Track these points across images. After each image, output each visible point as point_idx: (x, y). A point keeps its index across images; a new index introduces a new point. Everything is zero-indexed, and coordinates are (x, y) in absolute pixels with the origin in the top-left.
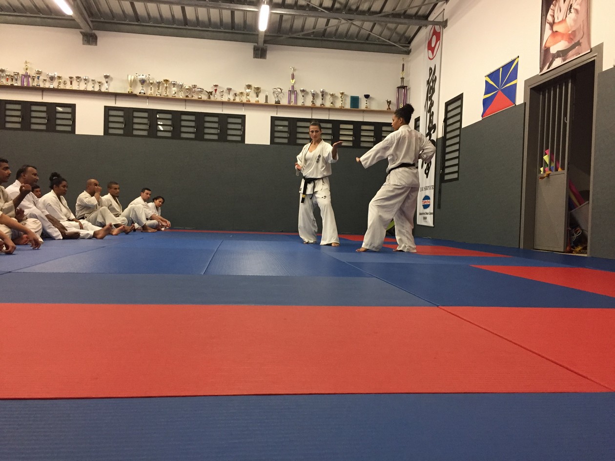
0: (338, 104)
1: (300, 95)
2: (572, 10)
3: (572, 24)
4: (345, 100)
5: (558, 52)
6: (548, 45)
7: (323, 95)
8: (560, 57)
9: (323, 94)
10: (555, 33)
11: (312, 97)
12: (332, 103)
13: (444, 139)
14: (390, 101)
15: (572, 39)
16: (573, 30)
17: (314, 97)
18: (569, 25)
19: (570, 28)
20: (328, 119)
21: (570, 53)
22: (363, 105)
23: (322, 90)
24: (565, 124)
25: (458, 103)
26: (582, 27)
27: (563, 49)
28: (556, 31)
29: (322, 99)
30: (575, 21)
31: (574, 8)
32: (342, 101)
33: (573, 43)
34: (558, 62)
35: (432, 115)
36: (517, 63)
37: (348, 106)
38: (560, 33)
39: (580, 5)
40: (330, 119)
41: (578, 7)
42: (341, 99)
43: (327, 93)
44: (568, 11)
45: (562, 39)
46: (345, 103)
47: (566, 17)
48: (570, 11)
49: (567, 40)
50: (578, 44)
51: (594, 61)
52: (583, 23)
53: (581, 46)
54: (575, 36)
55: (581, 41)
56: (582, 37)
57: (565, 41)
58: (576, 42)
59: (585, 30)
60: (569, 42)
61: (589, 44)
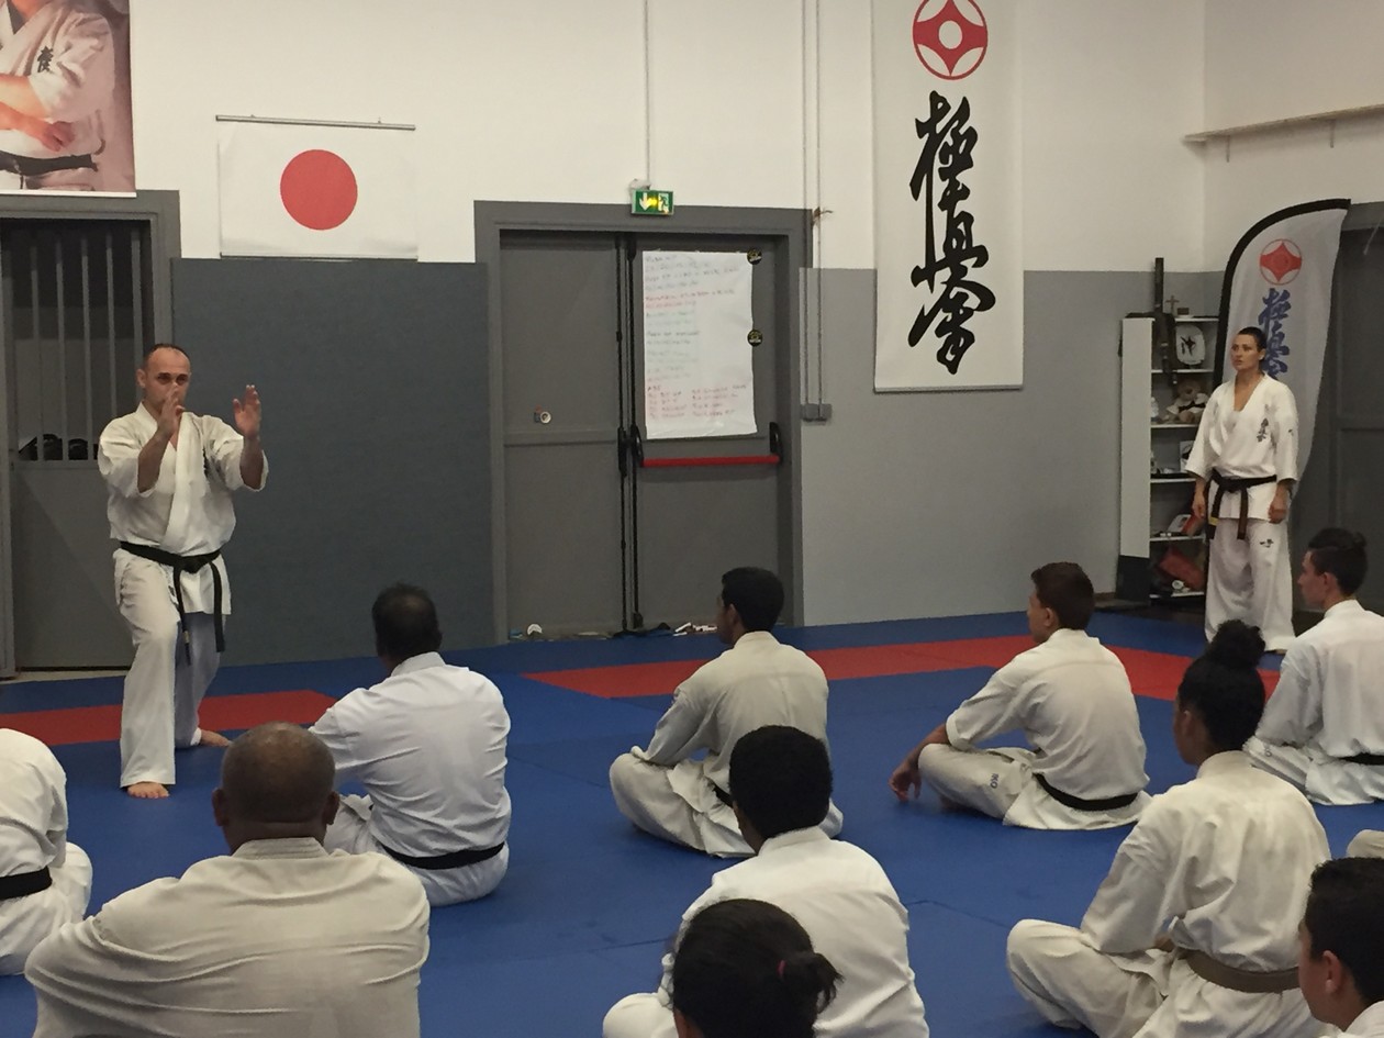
2: (52, 65)
3: (57, 101)
8: (10, 169)
15: (60, 142)
16: (67, 118)
18: (42, 99)
19: (48, 109)
21: (55, 175)
26: (95, 121)
27: (23, 155)
30: (64, 97)
31: (60, 65)
33: (64, 153)
39: (85, 66)
41: (75, 68)
44: (36, 64)
45: (17, 129)
47: (28, 72)
48: (44, 66)
49: (42, 136)
50: (85, 161)
51: (147, 223)
52: (99, 118)
53: (96, 170)
54: (70, 138)
55: (94, 159)
56: (100, 151)
57: (34, 134)
58: (77, 154)
59: (109, 138)
60: (44, 144)
61: (131, 179)
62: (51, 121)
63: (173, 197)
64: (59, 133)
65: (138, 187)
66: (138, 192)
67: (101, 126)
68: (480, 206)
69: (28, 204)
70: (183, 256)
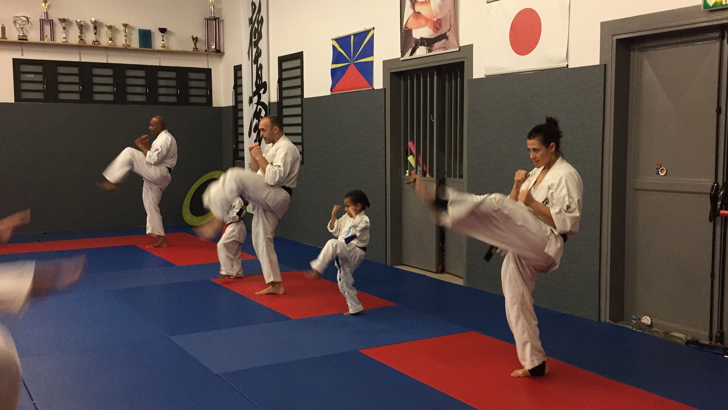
0: (121, 41)
1: (59, 27)
4: (131, 34)
5: (422, 39)
6: (409, 26)
7: (95, 28)
8: (425, 46)
9: (96, 26)
10: (417, 15)
11: (79, 31)
12: (111, 39)
13: (280, 105)
14: (197, 38)
15: (438, 28)
16: (439, 17)
17: (81, 30)
18: (433, 10)
19: (435, 14)
20: (106, 62)
21: (436, 45)
22: (158, 42)
23: (93, 19)
24: (432, 124)
25: (297, 63)
26: (448, 17)
28: (419, 13)
29: (95, 34)
30: (440, 7)
32: (126, 36)
33: (439, 34)
34: (421, 51)
35: (260, 68)
36: (373, 36)
37: (135, 44)
38: (424, 17)
40: (109, 62)
42: (124, 34)
43: (101, 24)
45: (426, 25)
46: (130, 40)
49: (432, 27)
50: (444, 37)
51: (463, 63)
52: (450, 13)
53: (448, 40)
54: (441, 26)
55: (448, 34)
56: (449, 30)
57: (430, 28)
58: (442, 33)
59: (452, 23)
60: (434, 32)
61: (458, 41)
62: (435, 19)
63: (470, 48)
64: (437, 25)
65: (461, 45)
66: (460, 48)
67: (450, 18)
68: (604, 25)
69: (430, 60)
70: (474, 78)
